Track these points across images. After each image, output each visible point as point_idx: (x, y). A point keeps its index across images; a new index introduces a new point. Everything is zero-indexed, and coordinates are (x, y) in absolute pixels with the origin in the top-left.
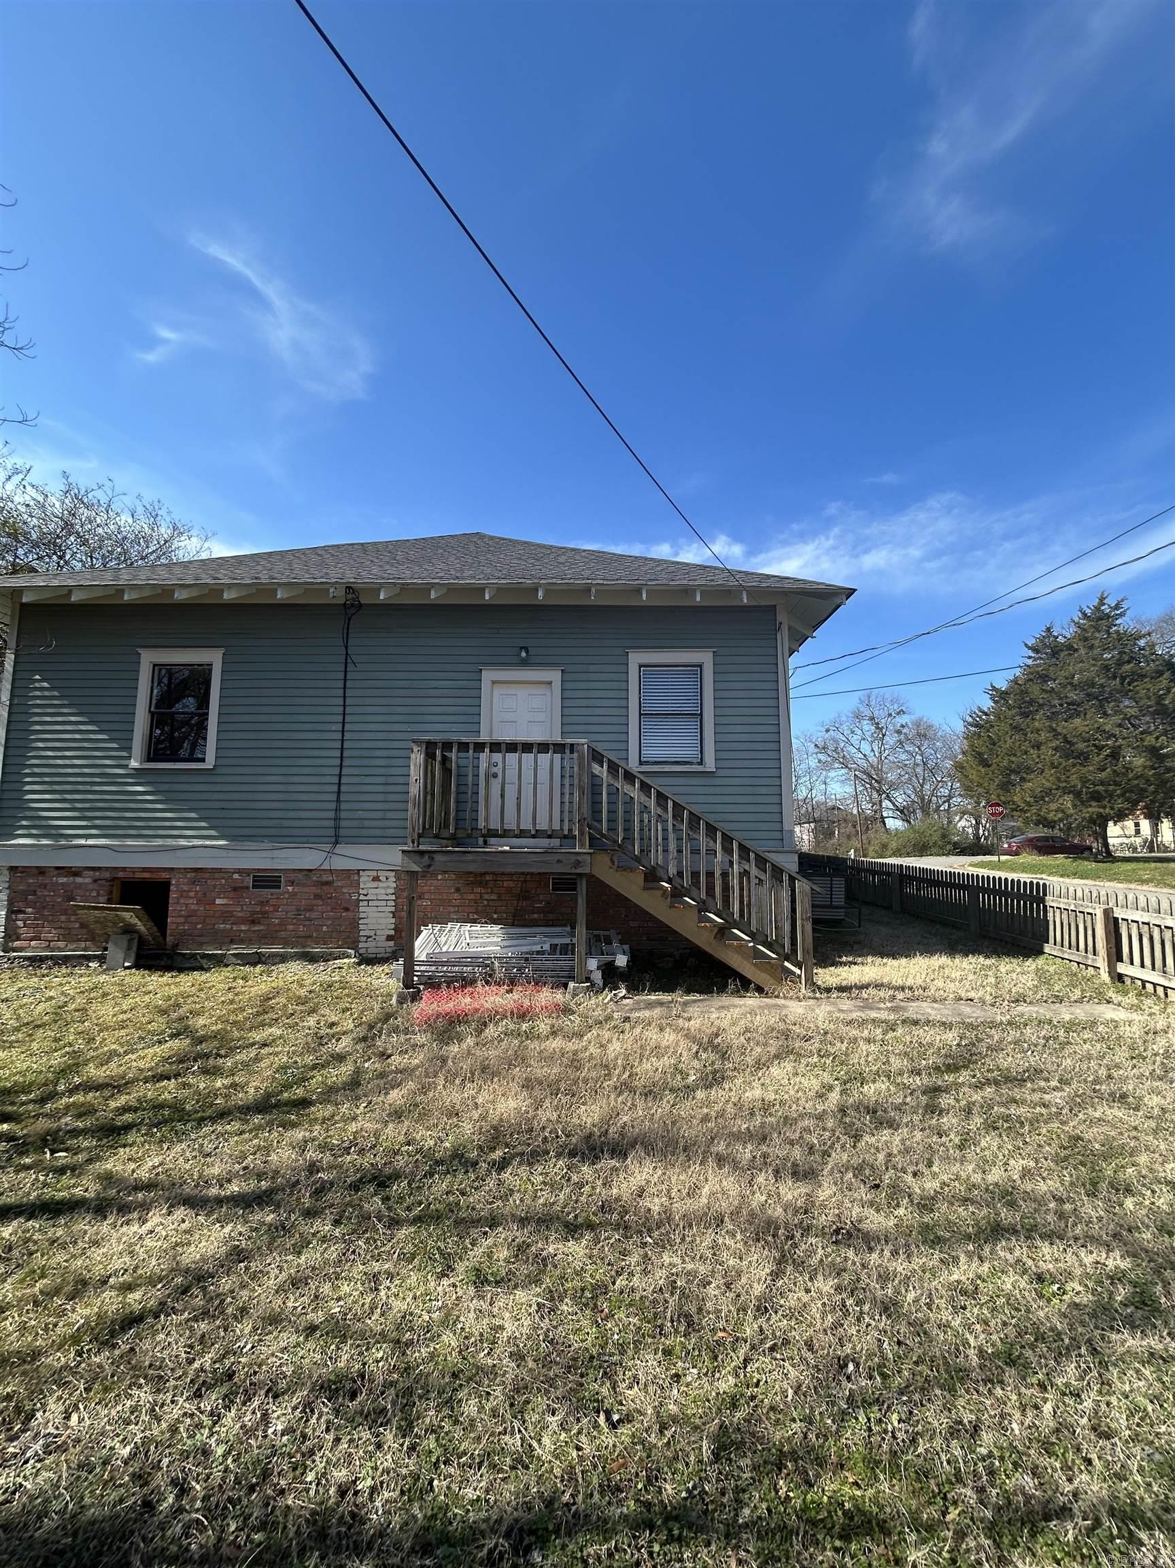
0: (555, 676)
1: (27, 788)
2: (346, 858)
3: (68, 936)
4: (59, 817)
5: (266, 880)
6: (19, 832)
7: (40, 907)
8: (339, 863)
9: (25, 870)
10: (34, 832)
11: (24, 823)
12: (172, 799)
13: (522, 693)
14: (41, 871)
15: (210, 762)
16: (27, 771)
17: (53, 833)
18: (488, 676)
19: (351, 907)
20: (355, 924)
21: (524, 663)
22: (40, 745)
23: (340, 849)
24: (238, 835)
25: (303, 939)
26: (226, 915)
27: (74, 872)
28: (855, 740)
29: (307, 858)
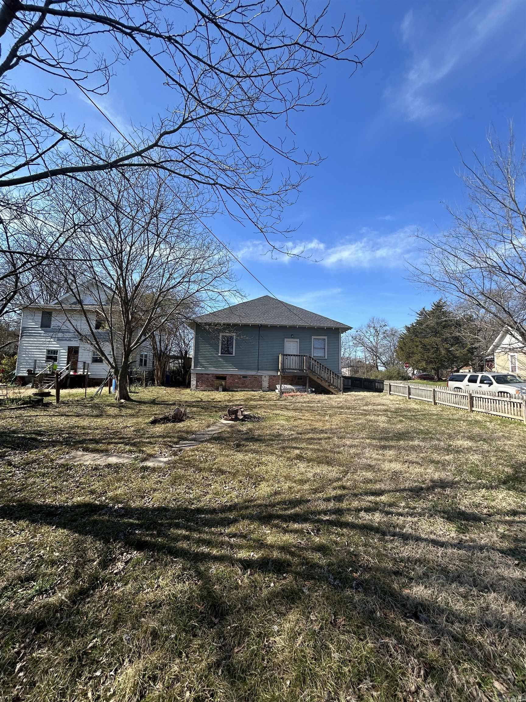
0: (298, 340)
1: (199, 358)
2: (260, 373)
3: (207, 386)
4: (206, 364)
5: (245, 377)
6: (198, 367)
7: (202, 381)
8: (259, 374)
9: (199, 374)
10: (201, 367)
11: (199, 365)
12: (227, 361)
13: (292, 343)
14: (202, 374)
15: (234, 355)
17: (203, 367)
18: (286, 340)
19: (261, 382)
20: (261, 385)
21: (292, 338)
22: (201, 350)
23: (259, 371)
24: (239, 368)
25: (251, 388)
26: (238, 383)
27: (209, 374)
28: (367, 335)
29: (253, 373)
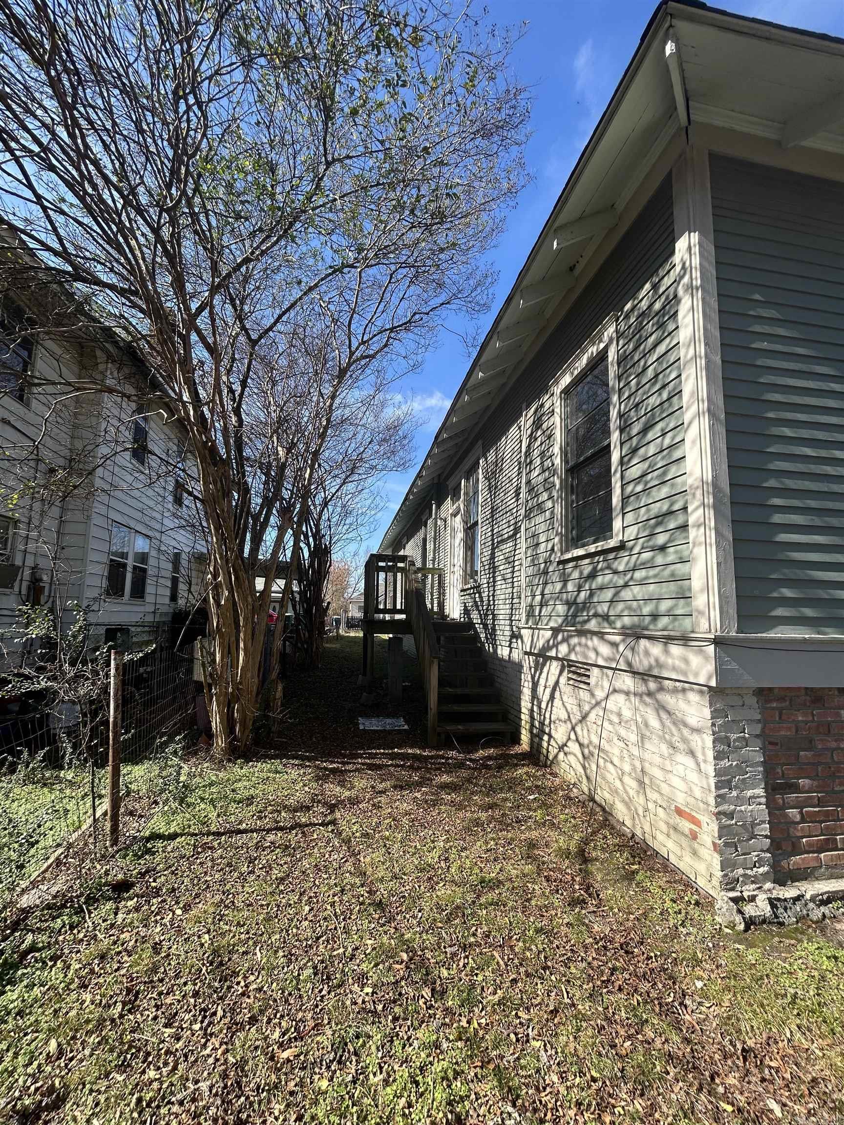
1: (777, 518)
6: (780, 612)
10: (809, 612)
11: (787, 593)
16: (772, 483)
22: (787, 432)
